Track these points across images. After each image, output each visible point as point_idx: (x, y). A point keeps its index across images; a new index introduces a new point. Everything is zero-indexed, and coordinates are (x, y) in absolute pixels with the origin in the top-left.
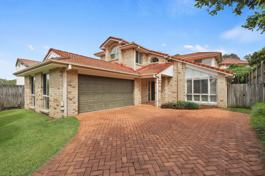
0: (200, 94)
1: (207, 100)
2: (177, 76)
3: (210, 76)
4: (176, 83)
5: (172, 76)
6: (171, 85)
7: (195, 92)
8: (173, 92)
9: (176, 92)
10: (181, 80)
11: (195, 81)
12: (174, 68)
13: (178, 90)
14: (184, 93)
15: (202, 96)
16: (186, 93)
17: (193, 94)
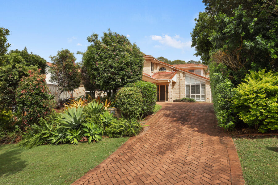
0: (195, 95)
1: (199, 99)
2: (180, 82)
3: (202, 82)
4: (179, 87)
5: (176, 82)
6: (175, 89)
7: (191, 94)
8: (177, 94)
9: (179, 94)
10: (182, 85)
11: (192, 86)
12: (177, 76)
13: (180, 92)
14: (185, 94)
15: (197, 96)
16: (186, 94)
17: (190, 95)
